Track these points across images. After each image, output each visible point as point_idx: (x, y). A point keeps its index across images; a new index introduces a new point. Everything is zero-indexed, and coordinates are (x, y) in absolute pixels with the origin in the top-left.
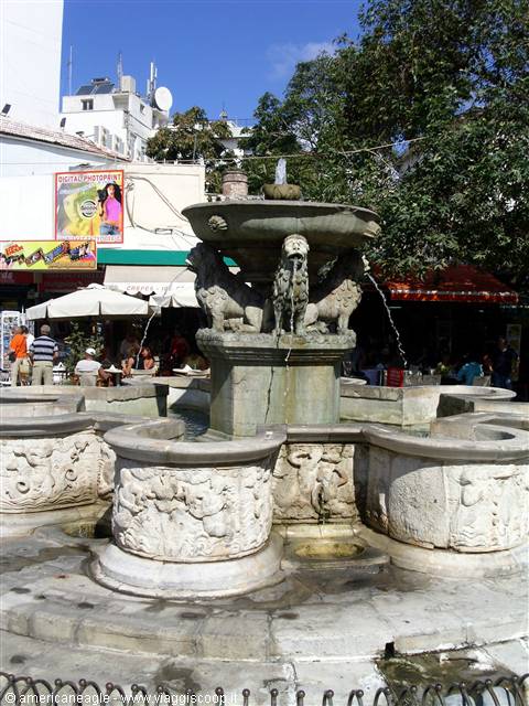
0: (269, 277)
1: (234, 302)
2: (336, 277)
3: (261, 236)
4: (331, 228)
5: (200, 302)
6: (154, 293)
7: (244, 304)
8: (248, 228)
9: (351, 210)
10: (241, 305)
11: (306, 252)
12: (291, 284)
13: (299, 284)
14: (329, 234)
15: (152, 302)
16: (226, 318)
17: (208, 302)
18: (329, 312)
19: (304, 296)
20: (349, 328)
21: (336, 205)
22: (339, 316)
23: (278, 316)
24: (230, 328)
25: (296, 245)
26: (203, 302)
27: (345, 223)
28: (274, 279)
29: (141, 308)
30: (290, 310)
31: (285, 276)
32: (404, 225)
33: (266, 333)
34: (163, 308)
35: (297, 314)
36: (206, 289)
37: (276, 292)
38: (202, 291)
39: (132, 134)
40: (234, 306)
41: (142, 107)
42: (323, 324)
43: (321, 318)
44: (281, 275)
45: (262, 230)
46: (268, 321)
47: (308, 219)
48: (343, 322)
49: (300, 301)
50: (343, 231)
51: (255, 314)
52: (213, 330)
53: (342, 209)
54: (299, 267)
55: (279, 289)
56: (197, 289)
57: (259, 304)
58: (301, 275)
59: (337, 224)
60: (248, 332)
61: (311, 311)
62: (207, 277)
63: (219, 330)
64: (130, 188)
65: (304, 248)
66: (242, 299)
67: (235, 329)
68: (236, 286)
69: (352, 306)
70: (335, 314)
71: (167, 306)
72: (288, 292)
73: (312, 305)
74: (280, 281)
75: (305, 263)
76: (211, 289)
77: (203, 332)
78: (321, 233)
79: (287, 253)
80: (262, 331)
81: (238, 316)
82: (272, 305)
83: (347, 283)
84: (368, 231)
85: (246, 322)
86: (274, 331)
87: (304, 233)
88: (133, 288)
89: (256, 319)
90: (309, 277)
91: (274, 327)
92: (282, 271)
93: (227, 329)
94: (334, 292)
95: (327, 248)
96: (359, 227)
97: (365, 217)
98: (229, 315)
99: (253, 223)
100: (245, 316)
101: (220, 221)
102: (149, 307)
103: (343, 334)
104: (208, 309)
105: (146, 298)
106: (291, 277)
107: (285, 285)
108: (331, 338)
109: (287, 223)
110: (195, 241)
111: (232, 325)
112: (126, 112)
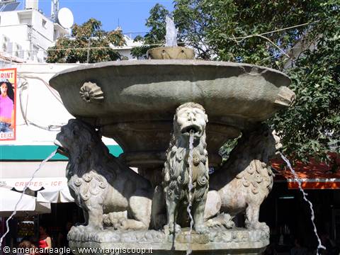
0: (158, 158)
1: (116, 192)
2: (242, 157)
3: (146, 106)
4: (235, 94)
5: (72, 192)
6: (42, 189)
7: (127, 194)
8: (130, 96)
9: (260, 70)
10: (124, 195)
11: (204, 124)
12: (186, 165)
13: (196, 164)
14: (233, 101)
15: (40, 198)
16: (106, 212)
17: (81, 191)
18: (234, 200)
19: (204, 180)
20: (261, 220)
21: (240, 65)
22: (247, 205)
23: (171, 207)
24: (111, 225)
25: (191, 115)
26: (76, 192)
27: (251, 86)
28: (165, 160)
29: (28, 204)
30: (185, 199)
31: (178, 155)
32: (306, 106)
33: (156, 229)
34: (52, 204)
35: (196, 203)
36: (80, 176)
37: (167, 177)
38: (75, 178)
39: (34, 46)
40: (116, 196)
41: (44, 22)
42: (228, 216)
43: (224, 209)
44: (173, 154)
45: (147, 99)
46: (159, 214)
47: (206, 82)
48: (253, 214)
49: (199, 187)
50: (250, 97)
51: (142, 205)
52: (89, 228)
53: (249, 69)
54: (196, 143)
55: (172, 172)
56: (69, 176)
57: (147, 193)
58: (199, 152)
59: (243, 89)
60: (134, 229)
61: (213, 200)
62: (81, 161)
63: (97, 228)
64: (24, 87)
65: (201, 119)
66: (125, 186)
67: (116, 225)
68: (118, 171)
69: (262, 193)
70: (242, 204)
71: (56, 202)
72: (182, 175)
73: (213, 192)
74: (172, 162)
75: (203, 138)
76: (86, 176)
77: (76, 231)
78: (223, 100)
79: (180, 125)
80: (152, 227)
81: (120, 209)
82: (163, 194)
83: (256, 165)
84: (280, 99)
85: (131, 216)
86: (166, 227)
87: (201, 101)
88: (22, 184)
89: (144, 212)
90: (209, 155)
91: (166, 222)
92: (175, 148)
93: (107, 225)
94: (240, 175)
95: (230, 120)
96: (269, 93)
97: (276, 79)
98: (109, 208)
99: (136, 89)
100: (129, 209)
101: (94, 88)
102: (37, 203)
103: (254, 228)
104: (83, 201)
105: (35, 194)
106: (187, 156)
107: (179, 167)
108: (240, 234)
109: (178, 87)
110: (65, 117)
111: (114, 221)
112: (30, 26)
